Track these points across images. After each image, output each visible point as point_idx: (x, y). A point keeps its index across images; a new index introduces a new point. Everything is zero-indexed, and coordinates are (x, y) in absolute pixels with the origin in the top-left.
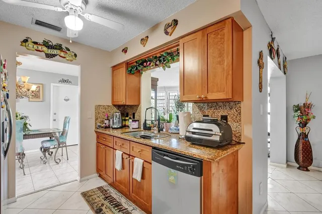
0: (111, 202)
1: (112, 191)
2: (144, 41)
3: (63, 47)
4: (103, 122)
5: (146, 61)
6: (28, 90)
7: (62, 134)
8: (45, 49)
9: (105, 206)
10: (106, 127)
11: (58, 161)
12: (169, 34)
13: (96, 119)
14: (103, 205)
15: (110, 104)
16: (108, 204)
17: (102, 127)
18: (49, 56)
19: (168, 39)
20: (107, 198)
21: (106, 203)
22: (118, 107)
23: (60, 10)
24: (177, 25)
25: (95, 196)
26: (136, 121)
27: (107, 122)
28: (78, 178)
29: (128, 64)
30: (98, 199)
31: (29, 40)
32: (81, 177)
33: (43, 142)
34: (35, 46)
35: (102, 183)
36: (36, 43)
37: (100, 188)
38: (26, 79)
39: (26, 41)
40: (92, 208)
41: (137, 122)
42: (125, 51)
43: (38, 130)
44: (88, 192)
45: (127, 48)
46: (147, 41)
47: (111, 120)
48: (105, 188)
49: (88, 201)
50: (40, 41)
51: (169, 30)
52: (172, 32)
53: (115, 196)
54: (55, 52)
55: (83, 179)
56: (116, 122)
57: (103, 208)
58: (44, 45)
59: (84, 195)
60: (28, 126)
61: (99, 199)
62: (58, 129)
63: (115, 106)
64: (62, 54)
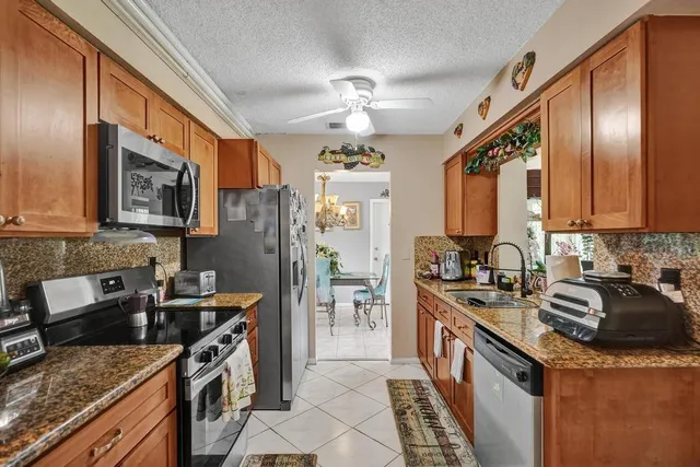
0: (423, 408)
1: (432, 393)
2: (484, 107)
3: (366, 148)
4: (427, 267)
5: (492, 148)
6: (337, 215)
7: (381, 283)
8: (343, 157)
9: (412, 410)
10: (433, 277)
11: (373, 325)
12: (520, 86)
13: (416, 262)
14: (409, 407)
15: (442, 233)
16: (418, 410)
17: (425, 277)
18: (349, 166)
19: (521, 96)
20: (420, 399)
21: (416, 407)
22: (459, 239)
23: (341, 110)
24: (532, 64)
25: (405, 391)
26: (487, 268)
27: (434, 268)
28: (390, 357)
29: (465, 155)
30: (406, 397)
31: (327, 150)
32: (393, 357)
33: (356, 292)
34: (333, 157)
35: (422, 376)
36: (333, 152)
37: (415, 382)
38: (335, 199)
39: (323, 152)
40: (394, 406)
41: (488, 272)
42: (459, 131)
43: (349, 274)
44: (397, 381)
45: (462, 125)
46: (488, 107)
47: (443, 265)
48: (424, 386)
49: (392, 395)
50: (338, 148)
51: (520, 79)
52: (526, 81)
53: (433, 402)
54: (355, 158)
55: (396, 360)
56: (451, 268)
57: (409, 412)
58: (343, 152)
59: (390, 383)
60: (339, 267)
61: (409, 397)
62: (374, 274)
63: (451, 237)
64: (365, 160)
